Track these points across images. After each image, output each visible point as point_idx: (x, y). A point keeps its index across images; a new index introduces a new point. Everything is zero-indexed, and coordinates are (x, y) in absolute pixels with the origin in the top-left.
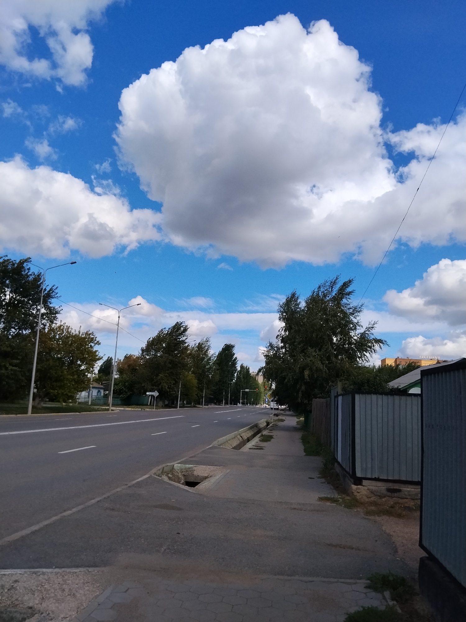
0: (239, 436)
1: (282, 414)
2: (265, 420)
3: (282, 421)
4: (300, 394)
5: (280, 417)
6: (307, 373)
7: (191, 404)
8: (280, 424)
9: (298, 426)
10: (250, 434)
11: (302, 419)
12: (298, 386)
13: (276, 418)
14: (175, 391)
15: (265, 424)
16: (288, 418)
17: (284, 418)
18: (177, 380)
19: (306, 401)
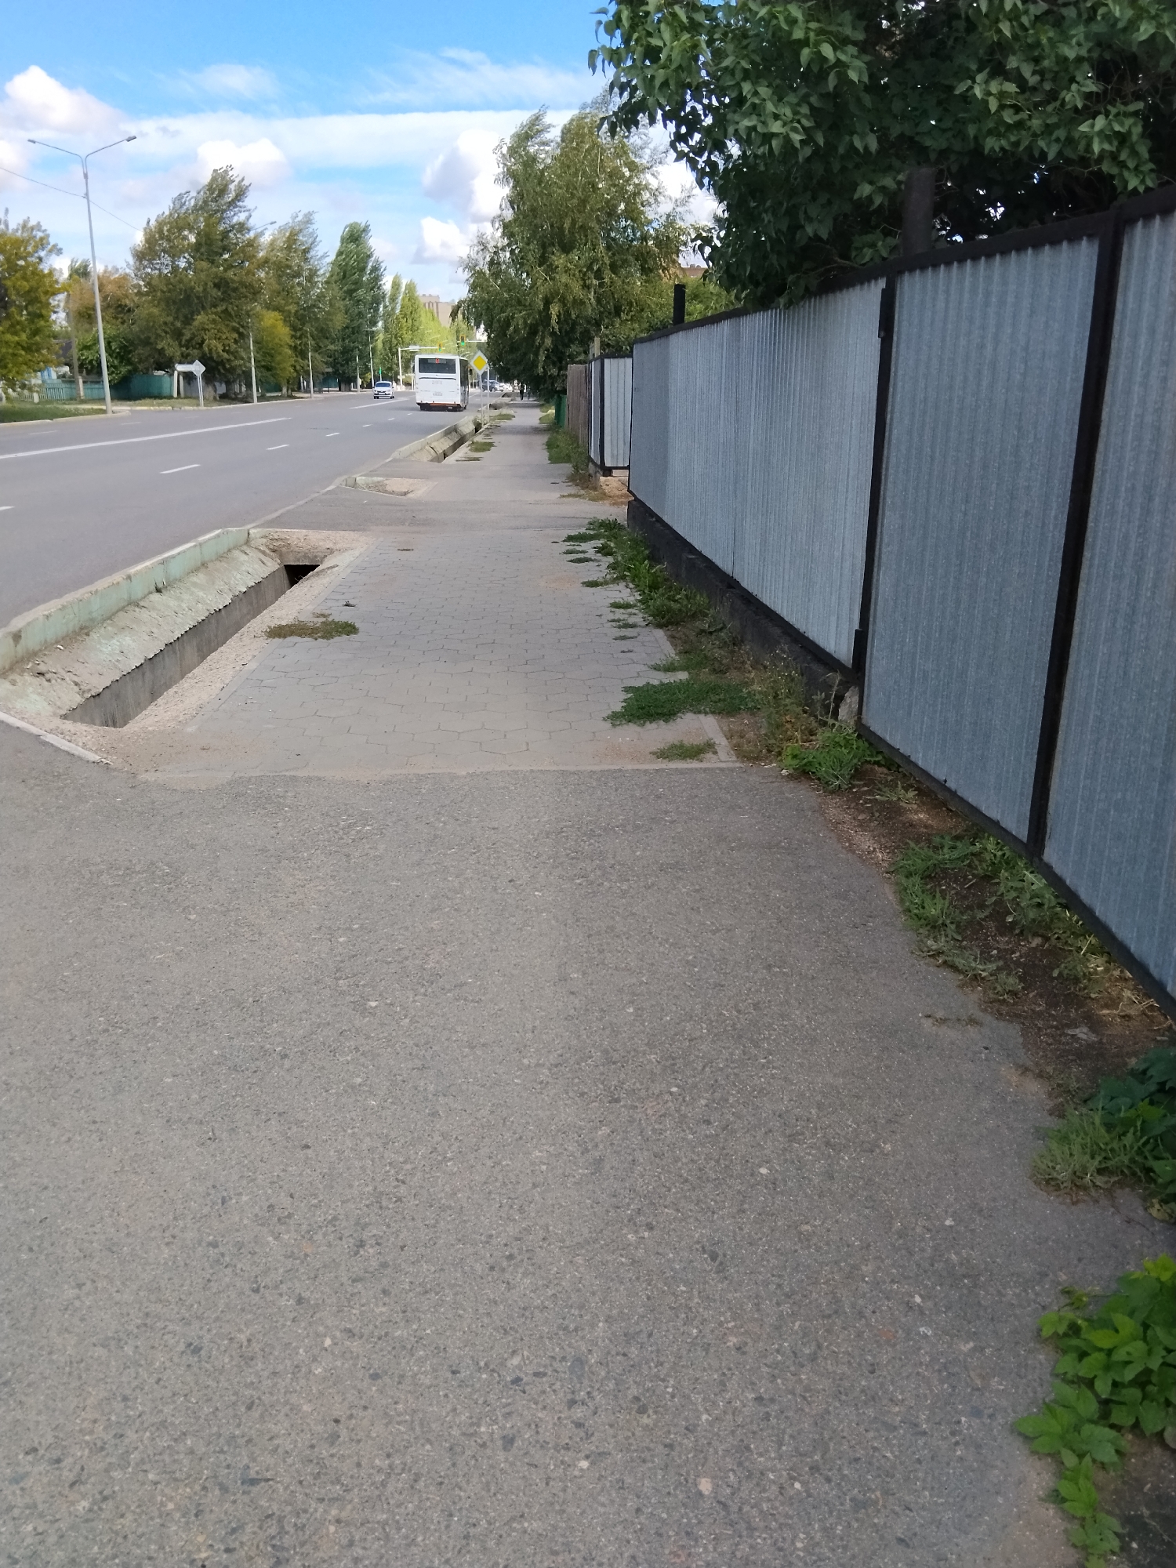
0: (428, 447)
1: (508, 405)
2: (472, 418)
3: (509, 417)
4: (542, 358)
5: (505, 411)
6: (554, 310)
7: (281, 390)
8: (504, 423)
9: (544, 425)
10: (445, 444)
11: (552, 411)
12: (538, 340)
13: (496, 413)
14: (243, 359)
15: (472, 427)
16: (520, 411)
17: (511, 412)
18: (241, 330)
19: (554, 371)
